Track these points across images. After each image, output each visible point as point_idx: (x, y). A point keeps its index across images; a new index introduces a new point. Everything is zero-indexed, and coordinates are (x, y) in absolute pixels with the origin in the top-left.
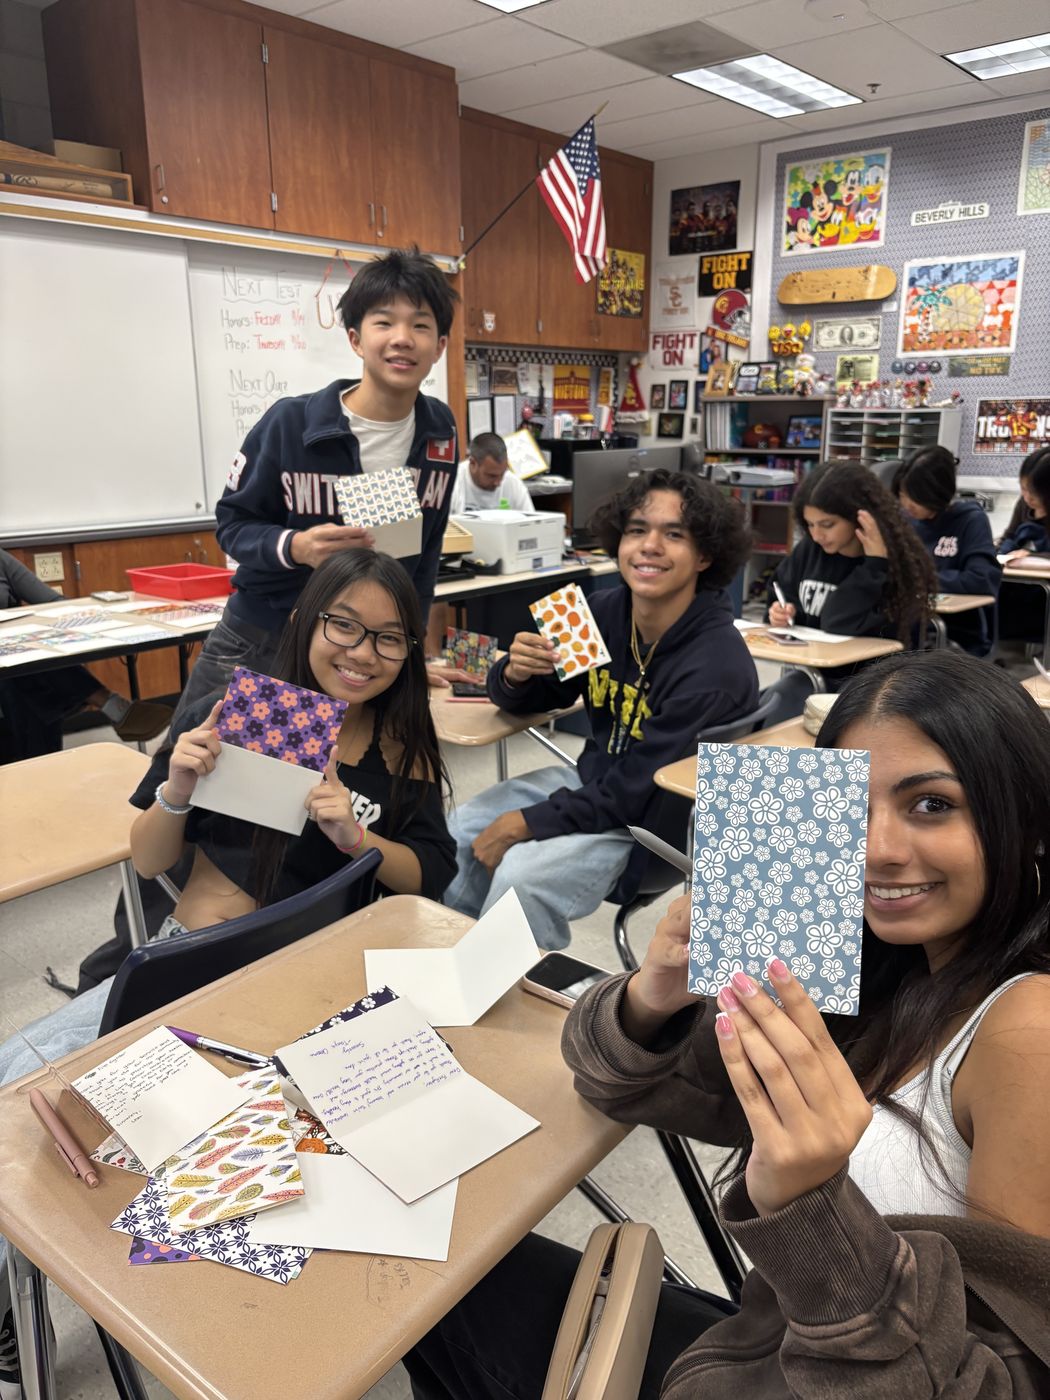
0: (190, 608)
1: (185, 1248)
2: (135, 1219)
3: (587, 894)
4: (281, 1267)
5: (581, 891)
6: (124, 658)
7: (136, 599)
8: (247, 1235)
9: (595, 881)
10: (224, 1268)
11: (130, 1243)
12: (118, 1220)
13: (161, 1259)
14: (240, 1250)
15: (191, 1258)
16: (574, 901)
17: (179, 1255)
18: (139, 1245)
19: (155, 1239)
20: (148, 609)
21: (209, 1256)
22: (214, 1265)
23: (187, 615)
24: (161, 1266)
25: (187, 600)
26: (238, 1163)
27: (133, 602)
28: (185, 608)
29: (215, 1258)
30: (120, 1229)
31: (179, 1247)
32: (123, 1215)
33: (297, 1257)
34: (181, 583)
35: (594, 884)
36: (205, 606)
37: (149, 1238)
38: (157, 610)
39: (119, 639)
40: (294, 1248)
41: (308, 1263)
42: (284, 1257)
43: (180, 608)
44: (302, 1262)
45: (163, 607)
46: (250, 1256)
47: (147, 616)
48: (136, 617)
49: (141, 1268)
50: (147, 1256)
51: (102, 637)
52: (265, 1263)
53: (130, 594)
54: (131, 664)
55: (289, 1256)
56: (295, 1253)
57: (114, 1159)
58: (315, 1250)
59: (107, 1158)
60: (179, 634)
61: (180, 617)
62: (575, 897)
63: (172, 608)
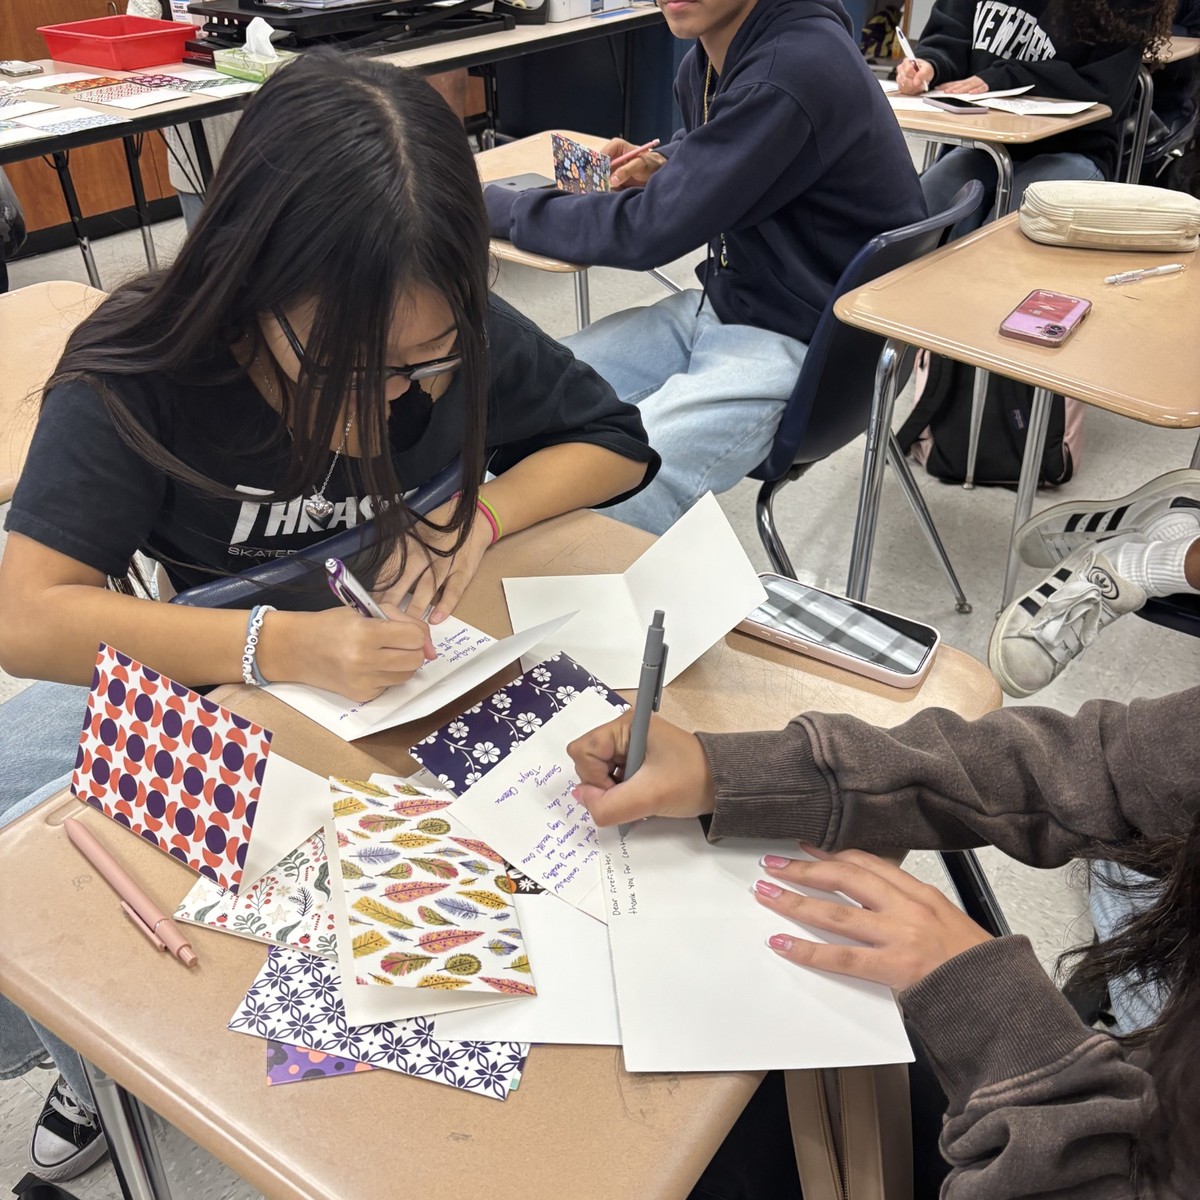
0: (133, 81)
1: (345, 1054)
2: (263, 1013)
3: (718, 464)
4: (491, 1075)
5: (711, 461)
6: (50, 157)
7: (58, 71)
8: (431, 1027)
9: (730, 446)
10: (410, 1081)
11: (264, 1052)
12: (238, 1014)
13: (314, 1073)
14: (426, 1052)
15: (359, 1068)
16: (702, 475)
17: (340, 1065)
18: (279, 1053)
19: (299, 1042)
20: (73, 84)
21: (384, 1063)
22: (395, 1077)
23: (130, 92)
24: (317, 1084)
25: (125, 70)
26: (444, 913)
27: (51, 75)
28: (125, 81)
29: (393, 1066)
30: (245, 1029)
31: (337, 1052)
32: (243, 1007)
33: (511, 1057)
34: (114, 43)
35: (728, 451)
36: (153, 78)
37: (290, 1040)
38: (87, 85)
39: (42, 129)
40: (503, 1043)
41: (527, 1065)
42: (492, 1057)
43: (119, 82)
44: (520, 1063)
45: (93, 81)
46: (443, 1061)
47: (74, 94)
48: (56, 95)
49: (289, 1089)
50: (294, 1069)
51: (18, 126)
52: (467, 1069)
53: (47, 64)
54: (61, 166)
55: (499, 1056)
56: (506, 1051)
57: (211, 917)
58: (533, 1045)
59: (201, 914)
60: (126, 118)
61: (120, 95)
62: (703, 469)
63: (108, 82)
